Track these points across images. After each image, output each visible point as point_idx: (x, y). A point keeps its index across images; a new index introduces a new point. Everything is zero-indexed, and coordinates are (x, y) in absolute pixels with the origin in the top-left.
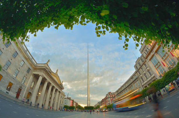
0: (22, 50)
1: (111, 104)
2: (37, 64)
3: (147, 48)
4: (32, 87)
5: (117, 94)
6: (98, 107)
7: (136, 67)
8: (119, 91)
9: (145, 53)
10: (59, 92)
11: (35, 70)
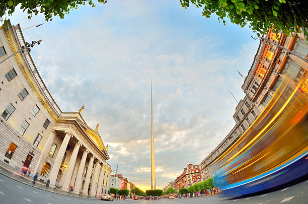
0: (36, 87)
1: (193, 185)
2: (62, 113)
3: (256, 83)
4: (52, 153)
5: (204, 168)
6: (170, 192)
7: (236, 117)
8: (208, 162)
9: (251, 91)
10: (101, 164)
11: (59, 124)
